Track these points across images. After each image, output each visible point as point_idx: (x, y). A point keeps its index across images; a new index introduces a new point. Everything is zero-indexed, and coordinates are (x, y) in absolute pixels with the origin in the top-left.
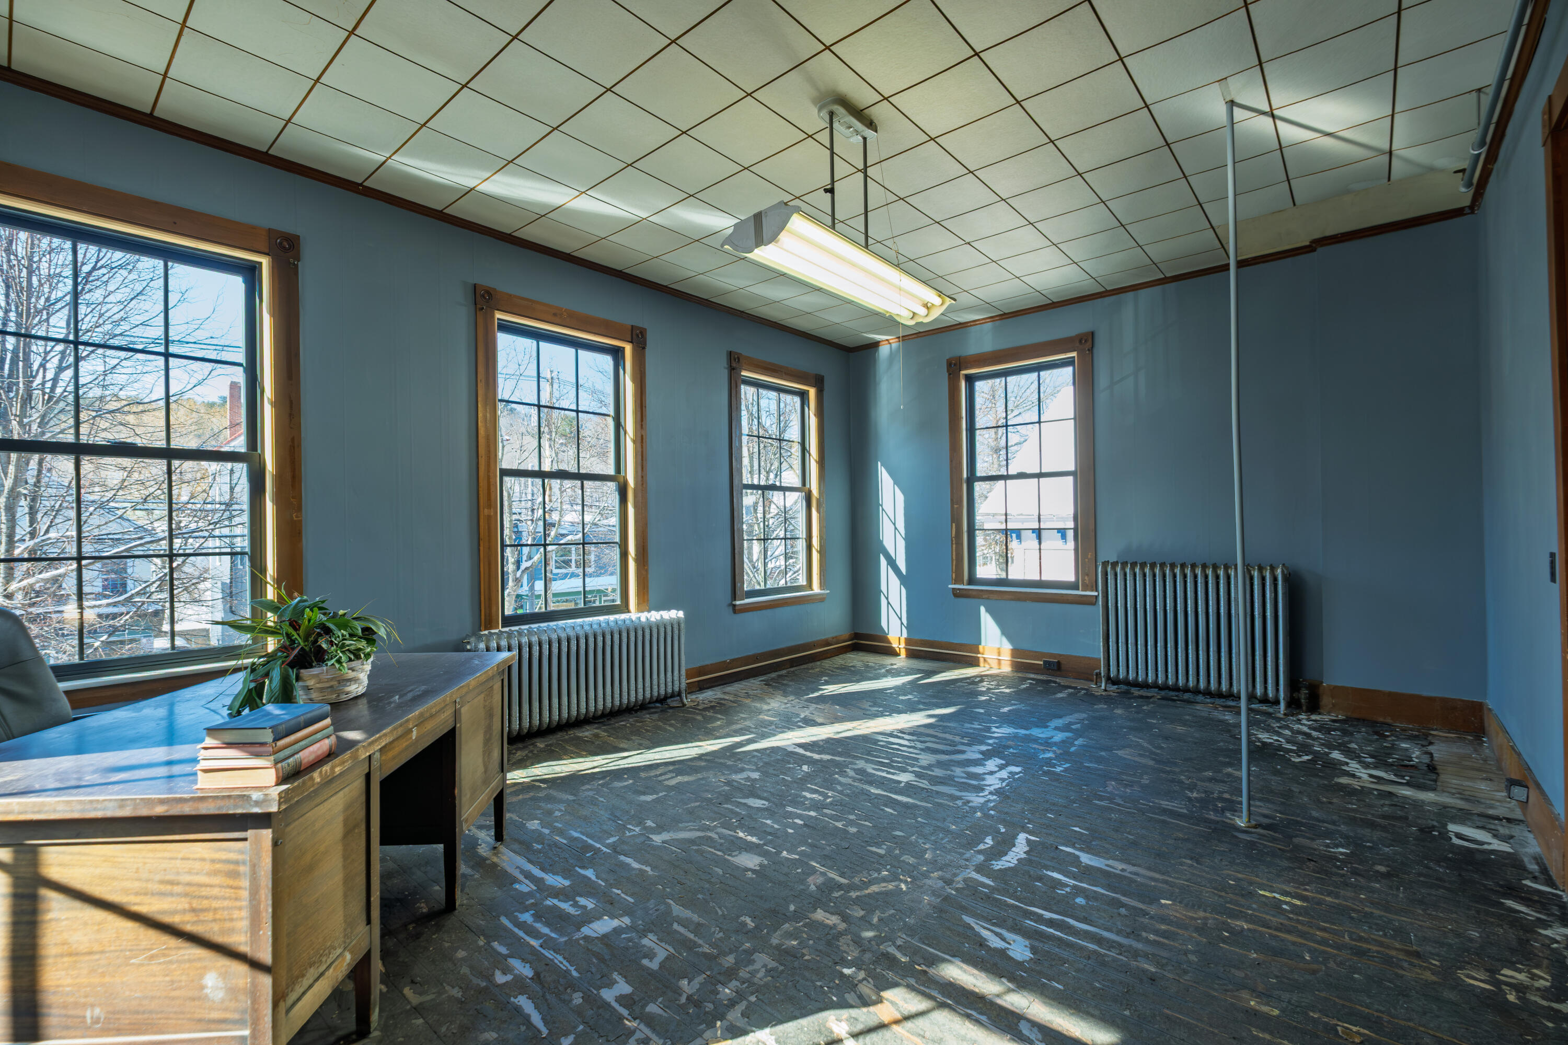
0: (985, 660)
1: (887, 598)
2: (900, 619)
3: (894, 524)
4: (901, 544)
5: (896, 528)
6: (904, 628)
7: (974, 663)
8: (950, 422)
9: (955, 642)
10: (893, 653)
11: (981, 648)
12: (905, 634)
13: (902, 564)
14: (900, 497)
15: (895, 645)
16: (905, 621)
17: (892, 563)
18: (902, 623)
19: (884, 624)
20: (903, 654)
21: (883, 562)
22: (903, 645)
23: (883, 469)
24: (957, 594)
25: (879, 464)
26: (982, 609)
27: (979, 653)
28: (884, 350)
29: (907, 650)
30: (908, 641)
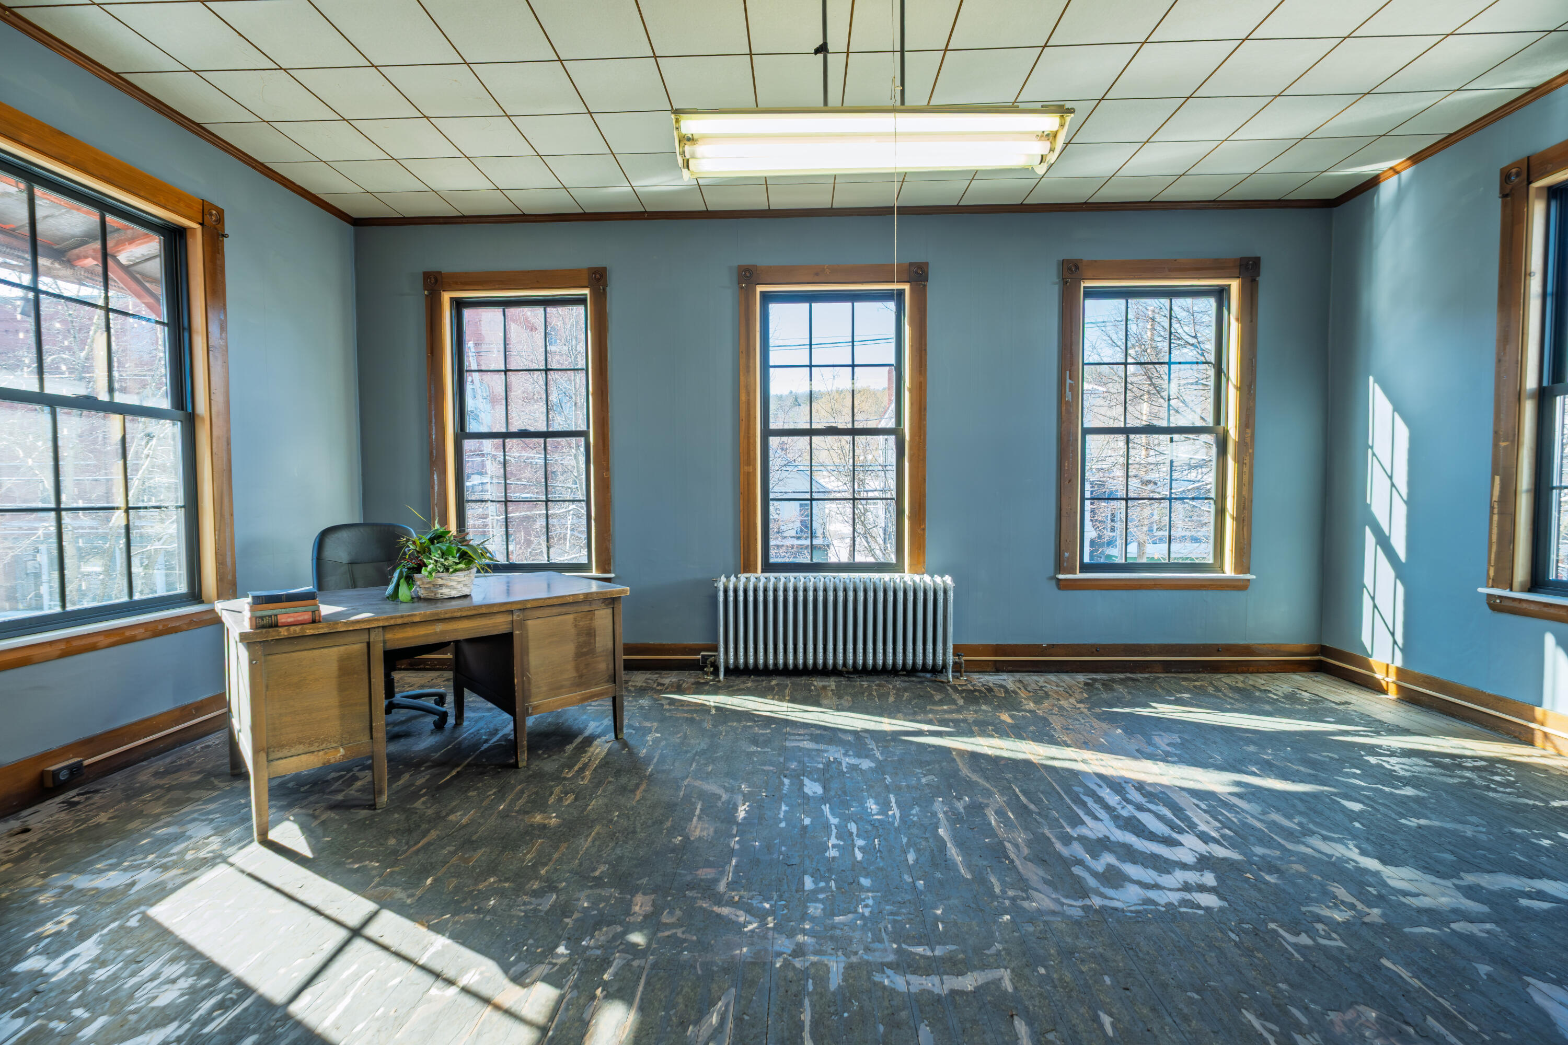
0: (1546, 735)
1: (1373, 598)
2: (1393, 634)
3: (1391, 478)
4: (1401, 511)
5: (1393, 485)
6: (1397, 651)
7: (1525, 737)
8: (1502, 286)
9: (1489, 691)
10: (1374, 687)
11: (1538, 711)
12: (1399, 662)
13: (1399, 545)
14: (1403, 432)
15: (1379, 675)
16: (1400, 640)
17: (1384, 542)
18: (1395, 642)
19: (1366, 638)
20: (1393, 694)
21: (1370, 538)
22: (1392, 678)
23: (1377, 387)
24: (1497, 606)
25: (1371, 379)
26: (1550, 640)
27: (1533, 720)
28: (1388, 190)
29: (1400, 688)
30: (1401, 673)
